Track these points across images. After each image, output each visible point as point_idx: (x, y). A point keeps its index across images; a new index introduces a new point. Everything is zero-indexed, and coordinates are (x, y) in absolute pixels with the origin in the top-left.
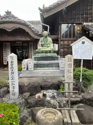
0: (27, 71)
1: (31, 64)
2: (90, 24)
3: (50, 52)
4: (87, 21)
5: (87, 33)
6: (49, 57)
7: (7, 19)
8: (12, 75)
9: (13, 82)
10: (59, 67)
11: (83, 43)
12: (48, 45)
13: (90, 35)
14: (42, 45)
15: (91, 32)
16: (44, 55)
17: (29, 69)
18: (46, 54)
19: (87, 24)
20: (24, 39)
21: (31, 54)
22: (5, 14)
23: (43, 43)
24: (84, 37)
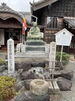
0: (21, 53)
1: (24, 48)
2: (69, 18)
3: (38, 39)
4: (67, 16)
5: (67, 25)
6: (38, 43)
7: (3, 10)
8: (10, 55)
9: (11, 61)
10: (45, 50)
11: (64, 33)
12: (37, 34)
13: (69, 27)
14: (32, 33)
15: (69, 24)
16: (34, 41)
17: (22, 52)
18: (35, 40)
19: (67, 18)
20: (16, 27)
21: (21, 40)
22: (1, 5)
23: (32, 32)
24: (65, 29)
